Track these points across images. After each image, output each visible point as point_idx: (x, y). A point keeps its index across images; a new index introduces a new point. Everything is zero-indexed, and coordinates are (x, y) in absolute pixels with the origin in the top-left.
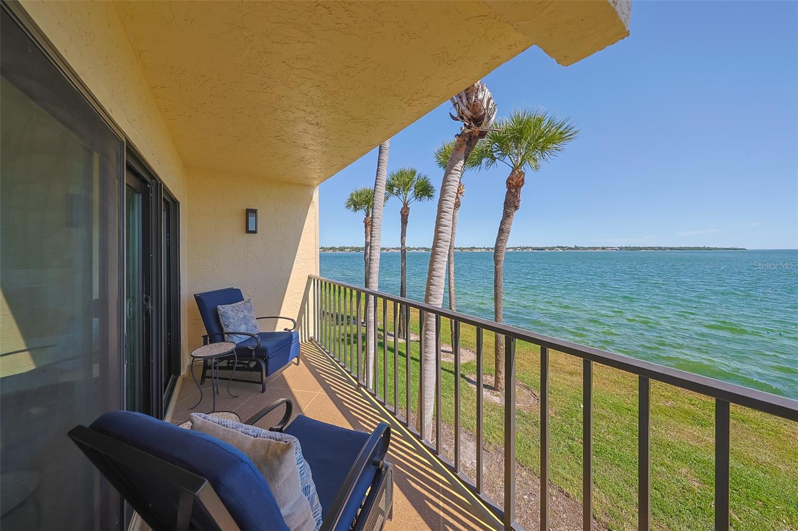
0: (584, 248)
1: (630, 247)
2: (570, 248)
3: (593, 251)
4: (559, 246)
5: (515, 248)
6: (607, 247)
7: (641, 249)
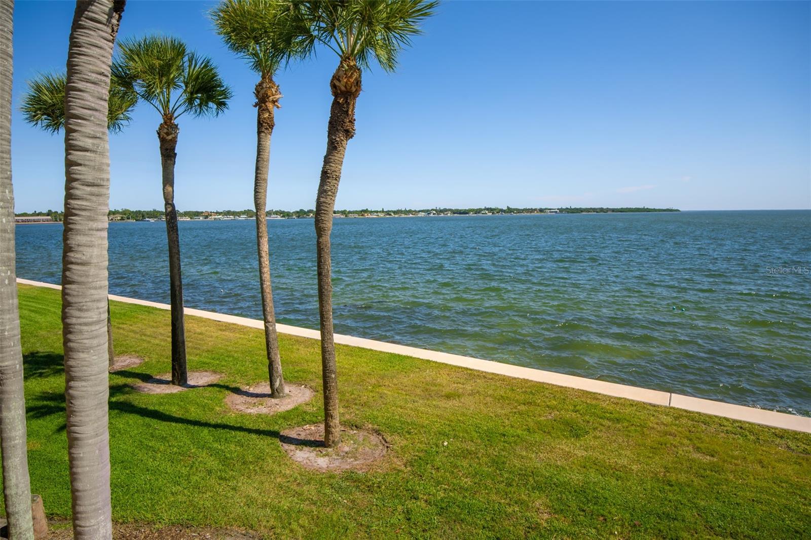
0: (519, 209)
1: (571, 209)
2: (502, 211)
3: (529, 214)
4: (487, 207)
5: (428, 211)
6: (546, 209)
7: (582, 211)
